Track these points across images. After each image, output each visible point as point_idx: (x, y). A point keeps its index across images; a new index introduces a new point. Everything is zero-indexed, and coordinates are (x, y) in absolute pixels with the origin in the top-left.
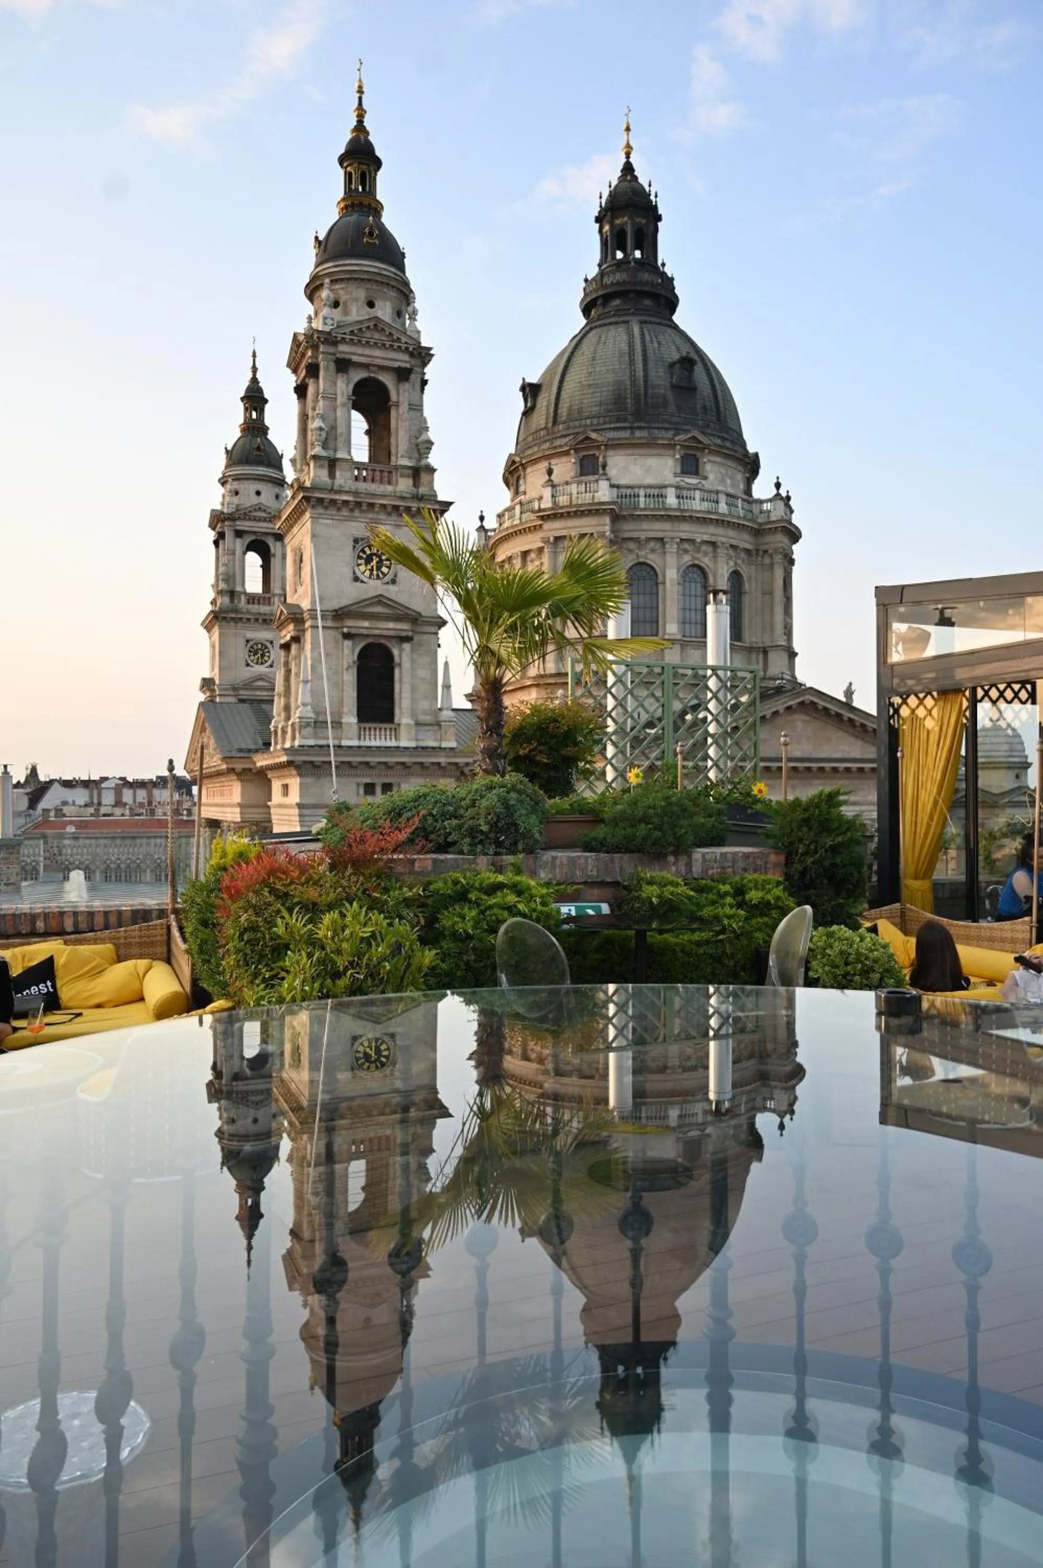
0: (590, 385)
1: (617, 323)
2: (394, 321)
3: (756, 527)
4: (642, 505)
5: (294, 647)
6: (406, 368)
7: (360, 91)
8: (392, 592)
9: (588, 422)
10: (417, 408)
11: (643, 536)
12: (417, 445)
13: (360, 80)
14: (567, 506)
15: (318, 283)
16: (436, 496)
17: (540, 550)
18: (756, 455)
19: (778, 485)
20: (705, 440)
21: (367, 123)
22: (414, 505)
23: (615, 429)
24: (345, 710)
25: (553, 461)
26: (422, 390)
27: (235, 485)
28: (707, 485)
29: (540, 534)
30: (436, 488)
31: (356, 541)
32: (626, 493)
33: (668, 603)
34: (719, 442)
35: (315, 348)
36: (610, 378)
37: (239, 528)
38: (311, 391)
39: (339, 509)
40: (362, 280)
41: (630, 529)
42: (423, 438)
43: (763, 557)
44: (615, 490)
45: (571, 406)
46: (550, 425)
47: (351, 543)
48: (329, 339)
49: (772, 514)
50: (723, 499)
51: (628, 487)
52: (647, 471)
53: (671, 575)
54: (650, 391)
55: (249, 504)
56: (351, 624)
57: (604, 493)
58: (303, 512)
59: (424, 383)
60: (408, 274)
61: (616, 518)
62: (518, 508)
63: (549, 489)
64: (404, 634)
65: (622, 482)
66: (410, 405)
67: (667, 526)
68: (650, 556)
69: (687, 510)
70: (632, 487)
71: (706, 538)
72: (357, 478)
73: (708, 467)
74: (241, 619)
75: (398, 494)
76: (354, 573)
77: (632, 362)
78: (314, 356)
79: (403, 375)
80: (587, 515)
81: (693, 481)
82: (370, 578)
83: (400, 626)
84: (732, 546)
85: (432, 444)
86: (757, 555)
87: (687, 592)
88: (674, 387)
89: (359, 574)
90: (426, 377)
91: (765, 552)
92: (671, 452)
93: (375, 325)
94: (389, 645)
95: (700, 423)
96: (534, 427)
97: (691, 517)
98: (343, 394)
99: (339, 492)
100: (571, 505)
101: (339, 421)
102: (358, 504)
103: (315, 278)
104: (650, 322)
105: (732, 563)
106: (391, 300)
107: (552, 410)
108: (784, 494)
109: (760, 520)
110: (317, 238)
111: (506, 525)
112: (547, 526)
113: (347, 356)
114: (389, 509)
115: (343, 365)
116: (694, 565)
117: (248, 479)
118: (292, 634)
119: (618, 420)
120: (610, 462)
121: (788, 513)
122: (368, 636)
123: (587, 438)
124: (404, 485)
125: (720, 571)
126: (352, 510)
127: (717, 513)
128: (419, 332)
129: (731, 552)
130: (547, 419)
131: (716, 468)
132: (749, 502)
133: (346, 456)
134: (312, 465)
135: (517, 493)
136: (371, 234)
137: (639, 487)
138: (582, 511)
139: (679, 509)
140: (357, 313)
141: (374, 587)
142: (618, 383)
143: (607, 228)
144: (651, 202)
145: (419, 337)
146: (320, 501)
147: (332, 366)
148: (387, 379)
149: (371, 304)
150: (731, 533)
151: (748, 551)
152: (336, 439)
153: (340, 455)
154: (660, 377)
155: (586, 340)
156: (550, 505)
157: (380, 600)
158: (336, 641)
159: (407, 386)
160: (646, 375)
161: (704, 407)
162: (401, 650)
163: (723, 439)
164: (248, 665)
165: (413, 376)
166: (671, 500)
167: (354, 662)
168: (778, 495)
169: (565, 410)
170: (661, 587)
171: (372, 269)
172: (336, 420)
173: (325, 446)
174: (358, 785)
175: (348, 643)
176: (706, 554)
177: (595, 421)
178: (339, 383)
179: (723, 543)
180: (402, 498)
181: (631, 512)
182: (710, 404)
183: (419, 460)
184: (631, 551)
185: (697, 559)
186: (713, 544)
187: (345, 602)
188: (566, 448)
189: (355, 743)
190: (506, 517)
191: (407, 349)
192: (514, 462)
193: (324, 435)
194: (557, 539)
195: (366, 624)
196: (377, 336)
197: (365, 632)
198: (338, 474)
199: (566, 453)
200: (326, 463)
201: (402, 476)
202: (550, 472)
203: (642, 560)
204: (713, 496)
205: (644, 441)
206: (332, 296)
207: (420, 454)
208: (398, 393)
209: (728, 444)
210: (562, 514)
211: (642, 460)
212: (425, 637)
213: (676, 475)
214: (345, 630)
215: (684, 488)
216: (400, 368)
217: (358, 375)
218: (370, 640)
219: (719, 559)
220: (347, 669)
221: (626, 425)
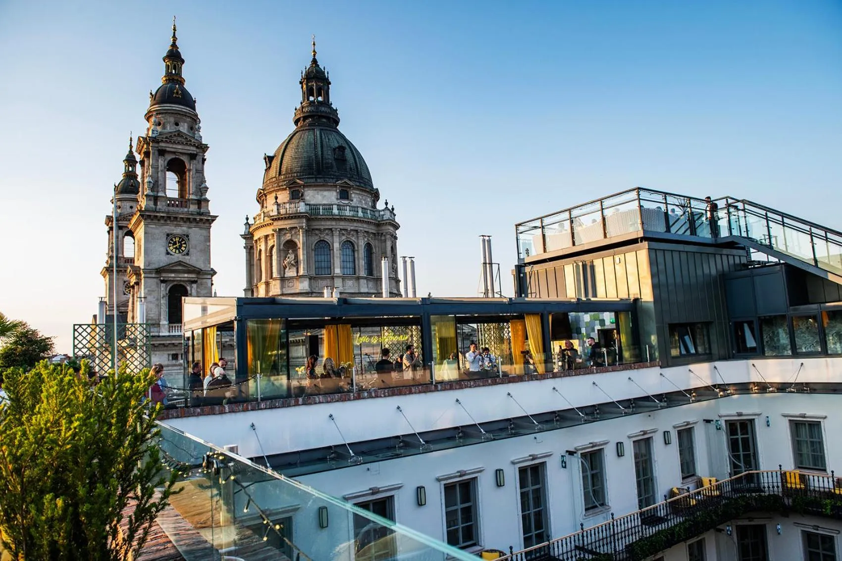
0: (296, 158)
1: (309, 129)
2: (188, 132)
3: (377, 222)
4: (321, 214)
5: (136, 287)
6: (194, 154)
7: (175, 30)
8: (187, 259)
9: (295, 175)
10: (200, 172)
11: (322, 228)
12: (200, 189)
13: (174, 25)
14: (284, 214)
15: (151, 114)
16: (209, 213)
17: (273, 235)
18: (377, 189)
19: (386, 204)
20: (351, 183)
21: (177, 43)
22: (198, 218)
23: (308, 178)
24: (162, 317)
25: (280, 193)
26: (203, 163)
27: (119, 203)
28: (353, 204)
29: (272, 227)
30: (209, 209)
31: (168, 235)
32: (314, 208)
33: (335, 258)
34: (358, 184)
35: (148, 144)
36: (305, 155)
37: (120, 225)
38: (146, 164)
39: (159, 220)
40: (172, 113)
41: (316, 225)
42: (203, 186)
43: (381, 236)
44: (308, 206)
45: (287, 167)
46: (277, 176)
47: (165, 236)
48: (154, 140)
49: (384, 216)
50: (360, 210)
51: (314, 205)
52: (323, 197)
53: (336, 245)
54: (324, 161)
55: (126, 213)
56: (165, 275)
57: (302, 208)
58: (141, 222)
59: (204, 160)
60: (197, 111)
61: (309, 220)
62: (262, 214)
63: (276, 206)
64: (193, 279)
65: (312, 203)
66: (196, 170)
67: (334, 223)
68: (326, 237)
69: (343, 216)
70: (317, 205)
71: (352, 228)
72: (169, 205)
73: (353, 195)
74: (121, 271)
75: (190, 213)
76: (167, 250)
77: (315, 147)
78: (148, 148)
79: (193, 157)
80: (295, 218)
81: (346, 202)
82: (175, 253)
83: (191, 276)
84: (365, 231)
85: (208, 188)
86: (378, 236)
87: (345, 254)
88: (336, 159)
89: (169, 251)
90: (205, 157)
91: (382, 234)
92: (335, 189)
93: (178, 134)
94: (185, 285)
95: (349, 176)
96: (270, 176)
97: (345, 219)
98: (162, 166)
99: (159, 212)
100: (286, 214)
101: (160, 178)
102: (169, 218)
103: (149, 112)
104: (325, 130)
105: (366, 239)
106: (187, 123)
107: (278, 169)
108: (390, 208)
109: (379, 220)
110: (151, 94)
111: (258, 222)
112: (275, 223)
113: (164, 148)
114: (185, 220)
115: (162, 153)
116: (347, 241)
117: (126, 200)
118: (135, 281)
119: (309, 174)
120: (306, 193)
121: (393, 216)
122: (174, 281)
123: (295, 182)
124: (193, 208)
125: (360, 244)
126: (166, 220)
127: (358, 217)
128: (201, 137)
129: (365, 234)
130: (276, 173)
131: (357, 196)
132: (373, 211)
133: (163, 195)
134: (145, 198)
135: (263, 207)
136: (177, 93)
137: (320, 205)
138: (292, 217)
139: (339, 215)
140: (169, 129)
141: (177, 257)
142: (309, 157)
143: (305, 86)
144: (325, 76)
145: (201, 140)
146: (149, 216)
147: (157, 153)
148: (185, 159)
149: (177, 124)
150: (365, 226)
151: (374, 234)
152: (158, 187)
153: (160, 194)
154: (329, 155)
155: (295, 137)
156: (276, 214)
157: (179, 263)
158: (157, 284)
159: (195, 162)
160: (322, 154)
161: (351, 169)
162: (191, 287)
163: (360, 182)
164: (125, 294)
165: (198, 157)
166: (335, 211)
167: (167, 294)
168: (387, 208)
169: (284, 169)
170: (332, 252)
171: (177, 109)
172: (158, 177)
173: (152, 190)
174: (169, 355)
175: (163, 285)
176: (353, 235)
177: (299, 174)
178: (160, 161)
179: (361, 230)
180: (192, 214)
181: (316, 217)
182: (353, 166)
183: (201, 196)
184: (317, 235)
185: (349, 238)
186: (357, 231)
187: (162, 265)
188: (285, 187)
189: (167, 334)
190: (257, 219)
191: (194, 145)
192: (261, 193)
193: (152, 185)
194: (280, 230)
195: (173, 275)
196: (179, 139)
197: (172, 279)
198: (159, 203)
199: (285, 189)
200: (153, 198)
201: (192, 204)
202: (276, 198)
203: (322, 239)
204: (356, 209)
205: (322, 184)
206: (157, 120)
207: (202, 193)
208: (190, 166)
209: (362, 185)
210: (282, 218)
211: (320, 193)
212: (205, 280)
213: (337, 199)
214: (162, 278)
215: (341, 206)
216: (191, 153)
217: (169, 157)
218: (175, 283)
219: (360, 238)
220: (163, 298)
221: (313, 176)
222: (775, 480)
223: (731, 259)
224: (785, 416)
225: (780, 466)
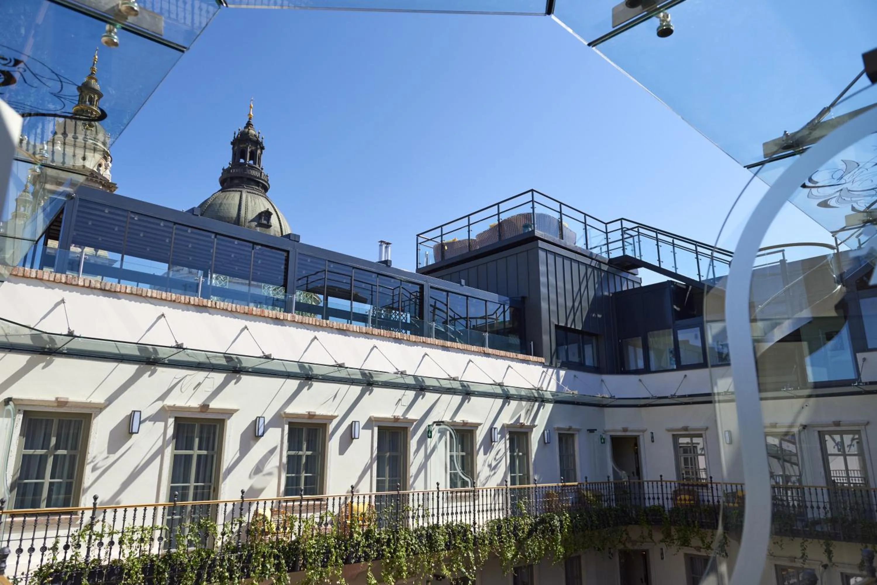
1: (235, 191)
40: (80, 146)
77: (240, 209)
88: (260, 224)
104: (253, 193)
106: (95, 158)
136: (89, 125)
140: (74, 162)
142: (231, 218)
143: (237, 147)
144: (259, 141)
149: (83, 159)
154: (253, 218)
155: (219, 197)
160: (246, 217)
171: (86, 142)
191: (101, 182)
222: (655, 492)
223: (630, 284)
224: (669, 430)
225: (661, 476)
